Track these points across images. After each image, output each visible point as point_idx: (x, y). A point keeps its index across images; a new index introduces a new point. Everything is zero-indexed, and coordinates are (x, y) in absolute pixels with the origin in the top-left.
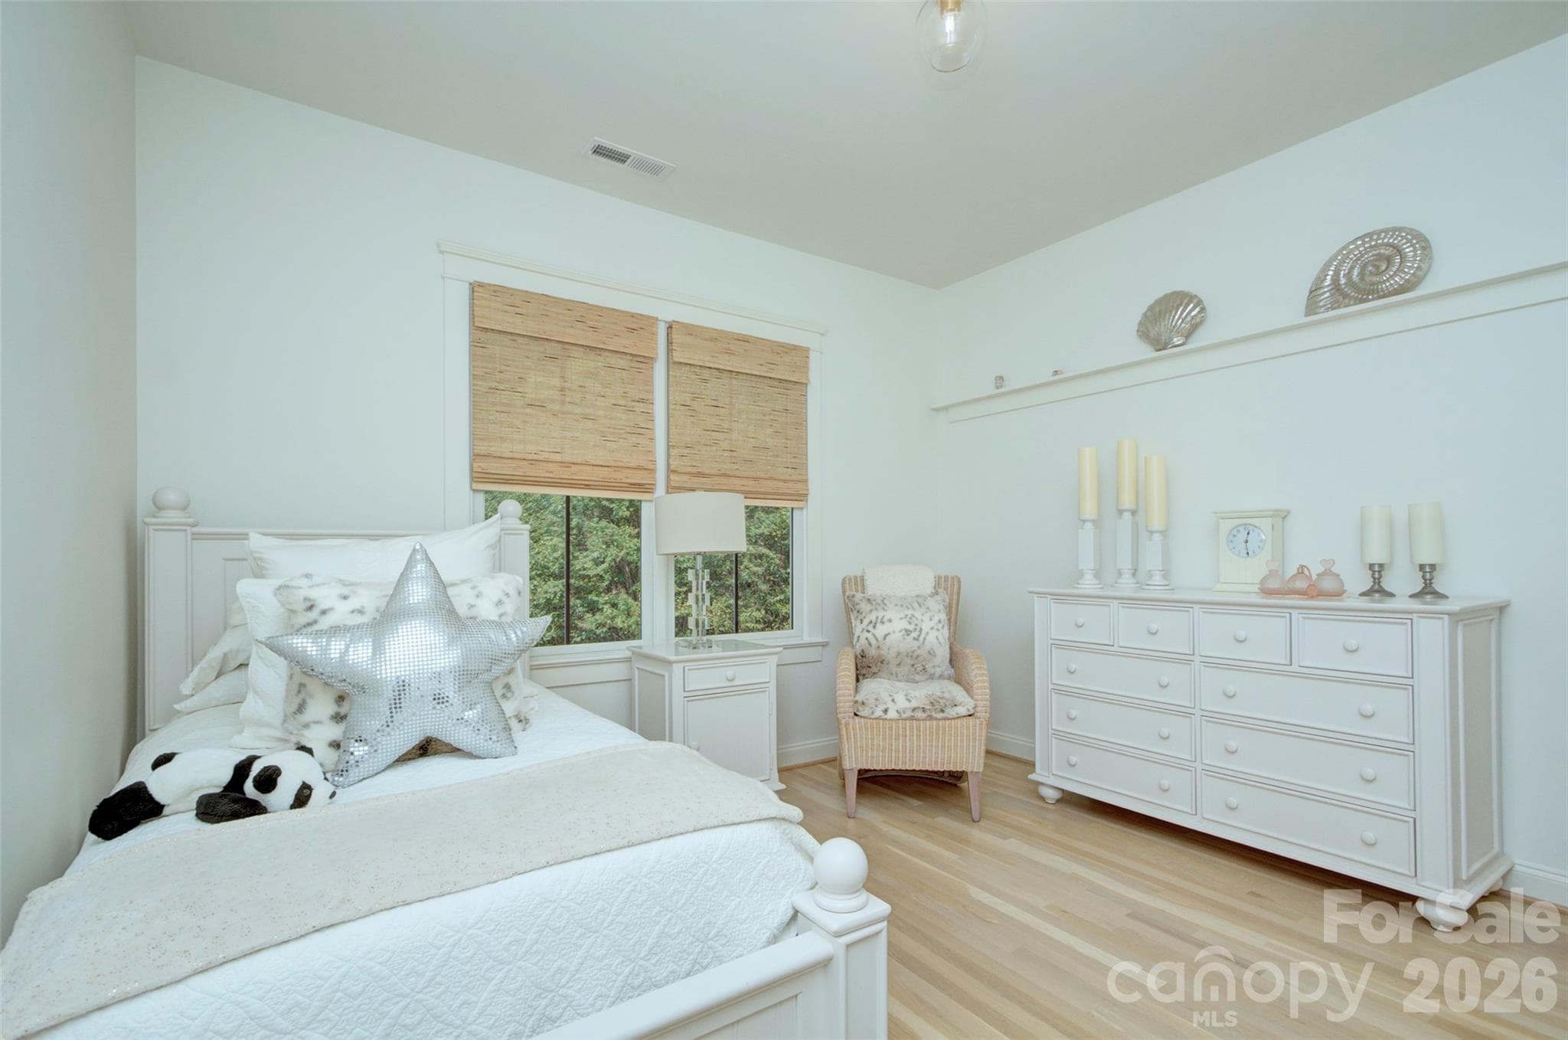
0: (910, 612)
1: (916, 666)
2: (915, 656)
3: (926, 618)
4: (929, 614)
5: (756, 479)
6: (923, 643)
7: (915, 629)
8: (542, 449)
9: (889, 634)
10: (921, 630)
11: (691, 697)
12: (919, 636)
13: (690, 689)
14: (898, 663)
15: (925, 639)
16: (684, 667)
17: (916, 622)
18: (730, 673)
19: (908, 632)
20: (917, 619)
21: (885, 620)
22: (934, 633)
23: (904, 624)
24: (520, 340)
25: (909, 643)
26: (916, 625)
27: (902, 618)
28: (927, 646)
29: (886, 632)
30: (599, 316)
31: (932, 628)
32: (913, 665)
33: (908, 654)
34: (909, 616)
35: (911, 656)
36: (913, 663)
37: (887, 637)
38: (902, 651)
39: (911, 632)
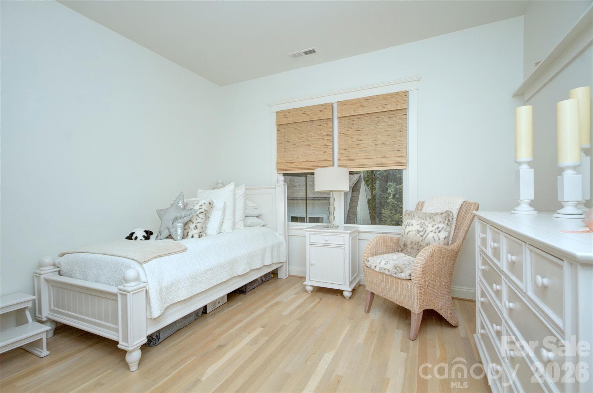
0: (423, 221)
1: (419, 250)
2: (419, 245)
3: (430, 226)
4: (433, 223)
5: (377, 158)
6: (425, 239)
7: (423, 231)
8: (294, 158)
9: (410, 231)
10: (426, 231)
11: (312, 244)
12: (424, 234)
13: (311, 242)
14: (411, 247)
15: (426, 236)
16: (309, 233)
17: (424, 227)
18: (327, 238)
19: (419, 232)
20: (425, 225)
21: (410, 224)
22: (432, 234)
23: (418, 228)
24: (288, 125)
25: (418, 238)
26: (424, 228)
27: (418, 224)
28: (426, 241)
29: (409, 231)
30: (310, 109)
31: (432, 231)
32: (418, 250)
33: (416, 243)
34: (423, 223)
35: (417, 245)
36: (418, 248)
37: (409, 233)
38: (413, 241)
39: (420, 232)
